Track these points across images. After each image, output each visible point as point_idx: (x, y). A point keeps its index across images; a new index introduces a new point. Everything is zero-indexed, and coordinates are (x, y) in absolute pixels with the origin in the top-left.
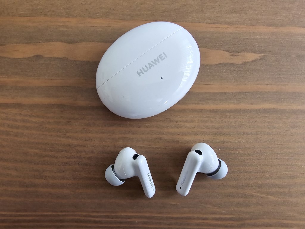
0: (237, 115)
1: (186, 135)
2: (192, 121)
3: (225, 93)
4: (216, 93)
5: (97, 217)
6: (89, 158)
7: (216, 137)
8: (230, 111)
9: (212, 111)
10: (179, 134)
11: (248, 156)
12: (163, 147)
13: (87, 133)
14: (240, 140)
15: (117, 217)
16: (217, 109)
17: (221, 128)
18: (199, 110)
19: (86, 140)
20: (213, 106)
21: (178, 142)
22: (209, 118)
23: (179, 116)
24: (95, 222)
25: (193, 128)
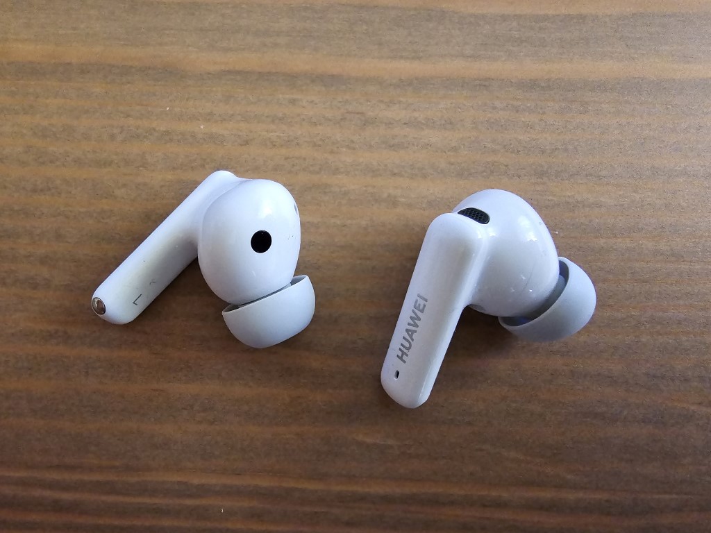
0: (627, 102)
1: (425, 176)
2: (450, 124)
3: (582, 18)
4: (546, 18)
5: (65, 487)
6: (44, 260)
7: (544, 184)
8: (601, 86)
9: (531, 85)
10: (396, 171)
11: (673, 259)
12: (333, 220)
13: (43, 163)
14: (637, 196)
15: (144, 490)
16: (549, 80)
17: (566, 150)
18: (478, 82)
19: (34, 191)
20: (531, 68)
21: (393, 202)
22: (517, 111)
23: (400, 102)
24: (57, 507)
25: (455, 149)
